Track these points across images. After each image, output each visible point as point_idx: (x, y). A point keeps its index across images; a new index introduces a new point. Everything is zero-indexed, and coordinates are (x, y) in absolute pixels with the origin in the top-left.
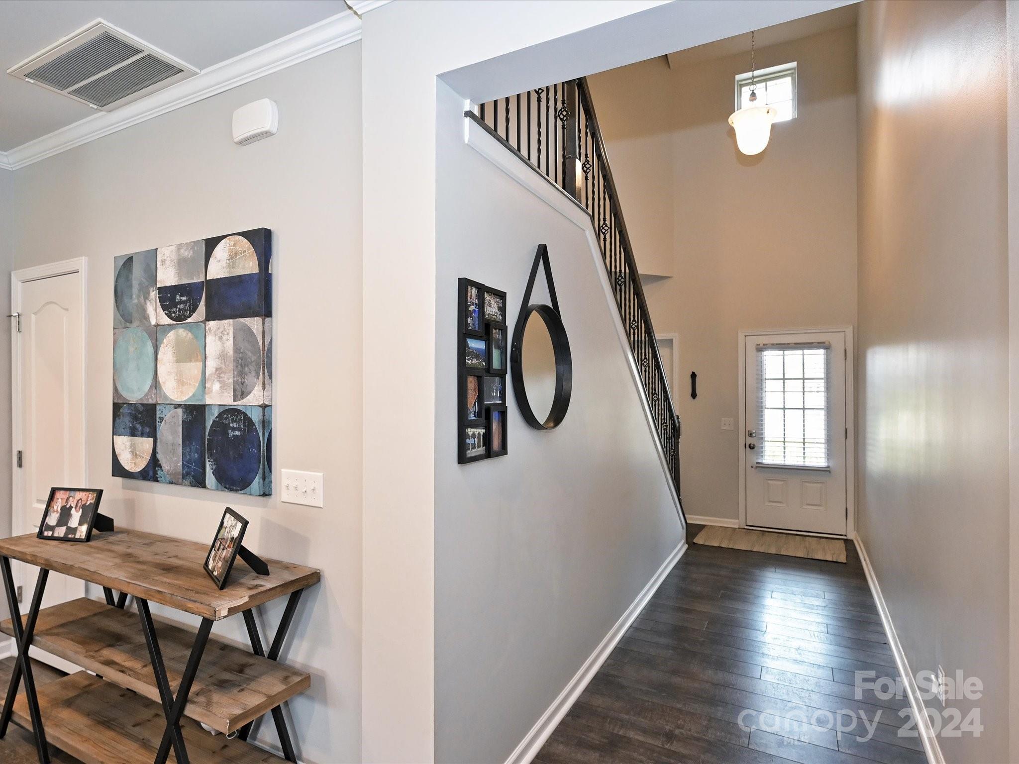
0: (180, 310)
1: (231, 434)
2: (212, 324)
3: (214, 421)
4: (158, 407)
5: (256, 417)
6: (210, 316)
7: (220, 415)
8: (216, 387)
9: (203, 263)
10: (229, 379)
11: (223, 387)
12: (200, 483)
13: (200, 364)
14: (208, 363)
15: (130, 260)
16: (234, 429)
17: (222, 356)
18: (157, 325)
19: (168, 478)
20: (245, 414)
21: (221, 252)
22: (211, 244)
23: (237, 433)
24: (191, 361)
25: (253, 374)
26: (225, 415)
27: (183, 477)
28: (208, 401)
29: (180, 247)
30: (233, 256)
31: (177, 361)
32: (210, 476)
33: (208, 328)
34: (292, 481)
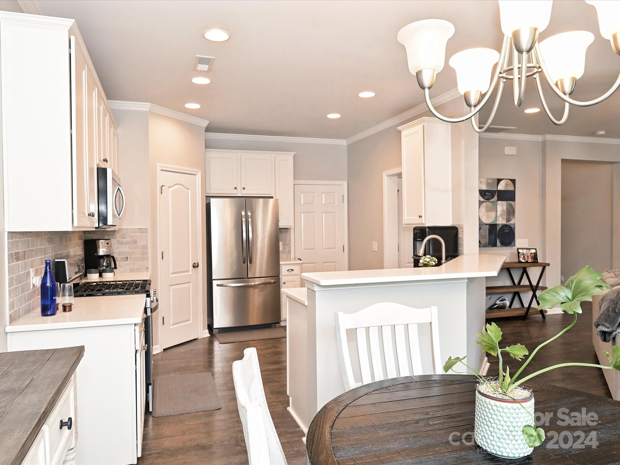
0: (488, 197)
1: (505, 231)
2: (499, 202)
3: (500, 228)
5: (513, 227)
6: (498, 200)
7: (502, 227)
8: (501, 219)
9: (496, 185)
10: (505, 217)
11: (503, 219)
12: (495, 245)
13: (495, 213)
14: (498, 212)
16: (506, 230)
17: (503, 211)
18: (479, 201)
19: (483, 245)
20: (509, 226)
21: (502, 183)
22: (499, 181)
23: (507, 231)
24: (492, 212)
25: (512, 216)
26: (504, 226)
27: (489, 244)
28: (498, 223)
29: (488, 179)
30: (506, 185)
31: (487, 212)
32: (498, 243)
33: (498, 203)
34: (520, 242)
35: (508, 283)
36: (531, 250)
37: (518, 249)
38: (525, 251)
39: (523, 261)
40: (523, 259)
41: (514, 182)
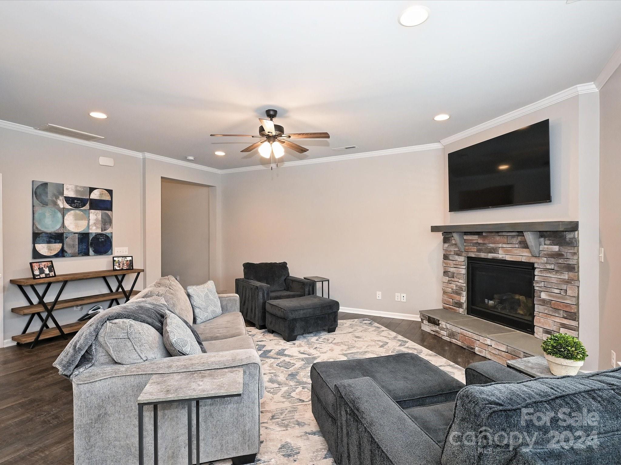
0: (76, 205)
1: (100, 240)
2: (92, 211)
3: (93, 237)
4: (64, 234)
5: (109, 236)
6: (90, 209)
7: (95, 236)
8: (94, 228)
9: (89, 193)
10: (100, 226)
11: (97, 228)
12: (87, 254)
13: (87, 221)
14: (90, 221)
15: (45, 185)
16: (101, 239)
17: (97, 220)
18: (64, 208)
19: (70, 255)
20: (105, 235)
21: (95, 192)
22: (92, 190)
23: (103, 240)
24: (82, 220)
25: (109, 225)
26: (98, 235)
27: (79, 254)
28: (90, 231)
29: (76, 186)
30: (101, 194)
31: (75, 220)
32: (91, 252)
33: (90, 212)
34: (118, 250)
35: (106, 291)
36: (127, 258)
38: (120, 259)
39: (118, 269)
40: (118, 267)
41: (110, 192)
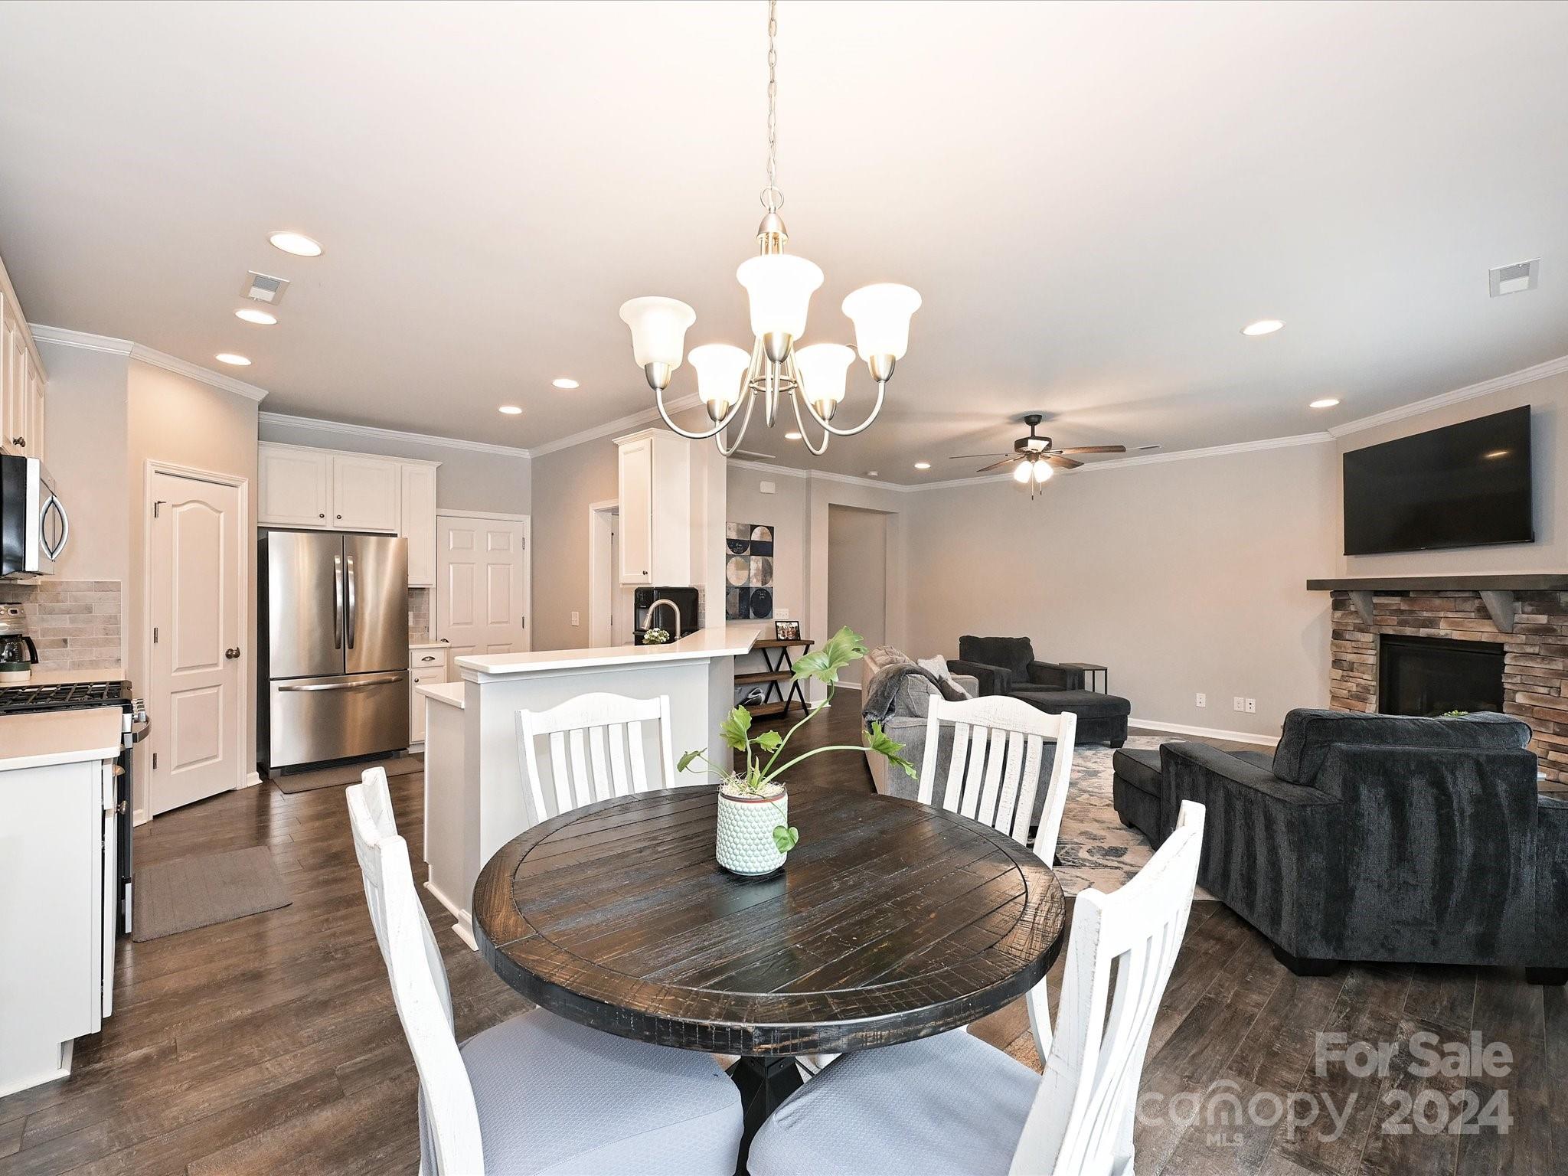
0: (738, 550)
1: (760, 598)
2: (753, 557)
3: (753, 593)
5: (770, 591)
6: (752, 554)
7: (756, 591)
8: (755, 580)
9: (750, 534)
10: (760, 578)
11: (758, 581)
12: (747, 617)
13: (747, 572)
14: (751, 571)
16: (761, 596)
17: (757, 569)
18: (726, 554)
19: (732, 617)
20: (766, 590)
21: (757, 530)
22: (753, 527)
23: (763, 597)
24: (743, 570)
25: (770, 576)
26: (759, 590)
27: (738, 615)
28: (751, 586)
29: (739, 525)
30: (762, 534)
31: (739, 570)
32: (752, 614)
33: (751, 558)
34: (779, 612)
35: (764, 669)
36: (793, 623)
37: (776, 622)
38: (784, 625)
39: (783, 638)
40: (781, 636)
41: (771, 529)
